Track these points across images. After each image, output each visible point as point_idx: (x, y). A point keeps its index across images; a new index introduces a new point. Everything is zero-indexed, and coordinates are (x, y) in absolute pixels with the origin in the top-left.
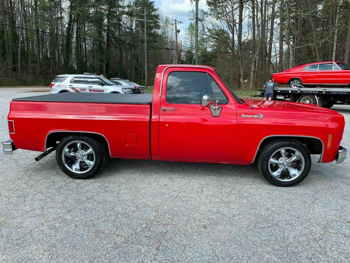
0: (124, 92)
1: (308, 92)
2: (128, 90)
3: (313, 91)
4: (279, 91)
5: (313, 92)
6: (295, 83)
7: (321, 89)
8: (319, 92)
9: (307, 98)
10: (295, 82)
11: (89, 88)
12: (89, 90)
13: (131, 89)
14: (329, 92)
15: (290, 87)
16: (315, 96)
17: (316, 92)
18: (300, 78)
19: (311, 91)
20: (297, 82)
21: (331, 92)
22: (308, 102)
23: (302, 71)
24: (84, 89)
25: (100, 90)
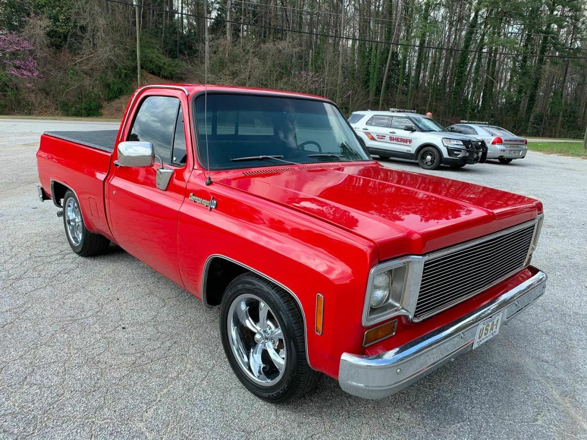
0: (445, 145)
2: (455, 142)
11: (391, 134)
12: (390, 137)
13: (462, 141)
24: (383, 136)
25: (407, 140)
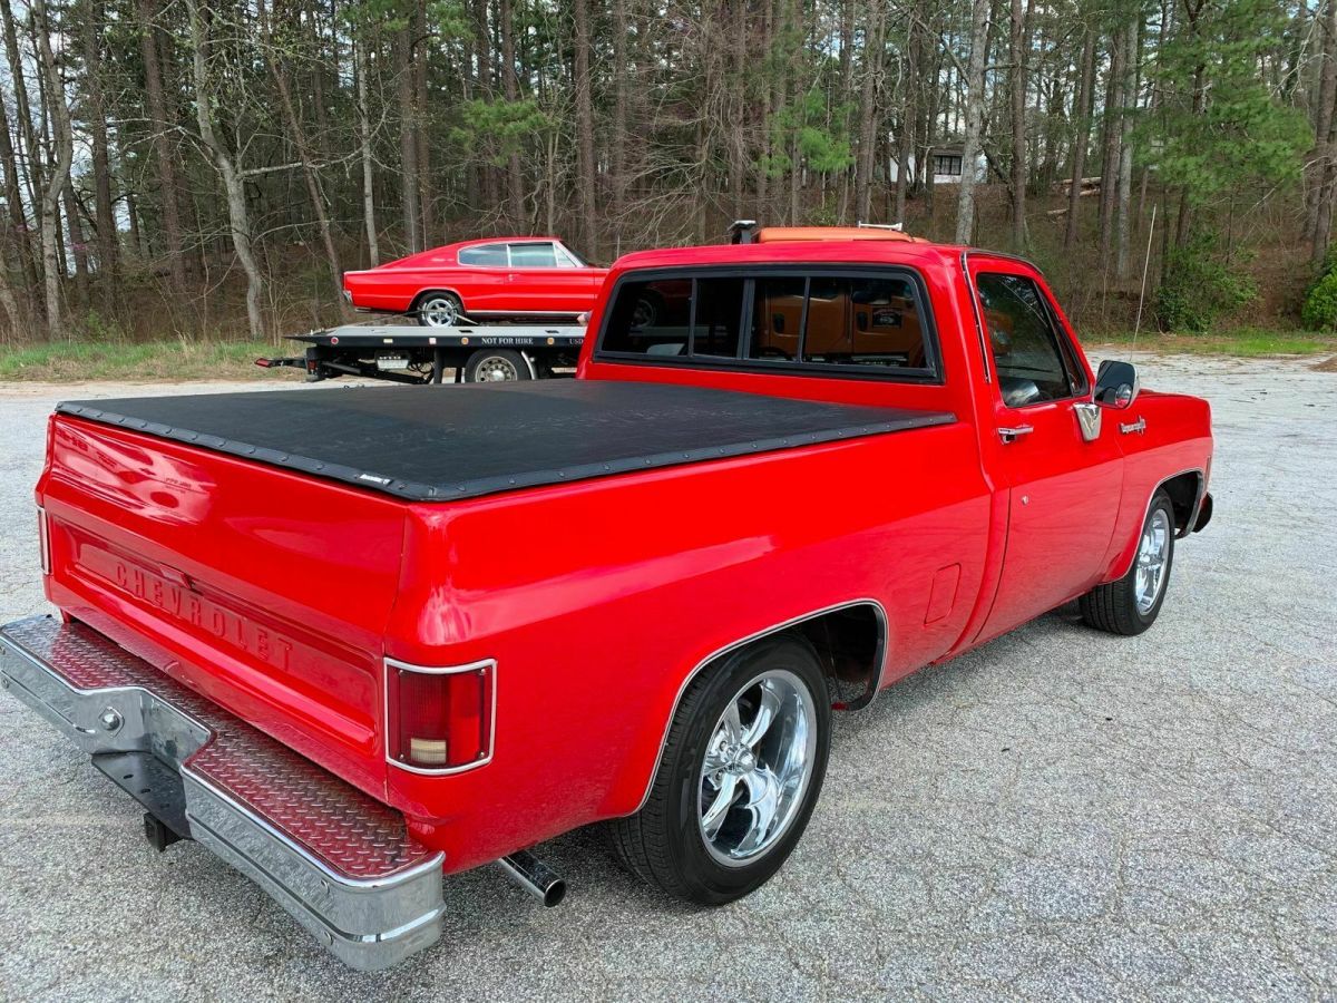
1: (497, 341)
3: (514, 338)
4: (390, 341)
5: (514, 341)
6: (434, 308)
7: (539, 331)
8: (536, 339)
9: (490, 363)
10: (437, 306)
14: (567, 339)
15: (422, 323)
16: (523, 354)
17: (526, 341)
18: (453, 290)
19: (508, 337)
20: (443, 305)
21: (573, 338)
22: (498, 374)
23: (456, 265)
